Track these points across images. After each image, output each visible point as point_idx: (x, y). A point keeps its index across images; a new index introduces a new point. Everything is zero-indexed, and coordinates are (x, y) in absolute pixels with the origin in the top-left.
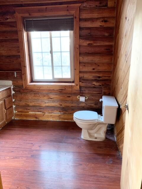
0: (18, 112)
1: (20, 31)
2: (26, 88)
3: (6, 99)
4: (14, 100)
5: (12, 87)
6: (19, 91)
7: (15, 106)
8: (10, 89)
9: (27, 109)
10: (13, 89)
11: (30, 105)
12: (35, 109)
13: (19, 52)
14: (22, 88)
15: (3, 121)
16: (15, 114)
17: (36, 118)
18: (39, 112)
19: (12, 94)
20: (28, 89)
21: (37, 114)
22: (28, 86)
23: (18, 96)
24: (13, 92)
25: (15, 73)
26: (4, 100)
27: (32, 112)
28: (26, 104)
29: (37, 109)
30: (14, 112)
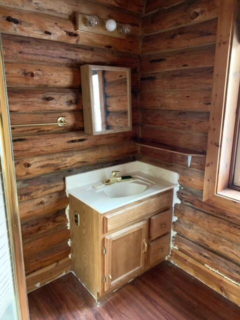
0: (180, 250)
1: (224, 43)
2: (209, 200)
3: (153, 218)
4: (175, 219)
5: (176, 189)
6: (191, 203)
7: (175, 233)
8: (171, 191)
9: (201, 254)
10: (178, 192)
11: (211, 247)
12: (223, 265)
13: (210, 104)
14: (200, 199)
16: (172, 251)
17: (221, 289)
18: (232, 278)
19: (173, 206)
20: (213, 207)
21: (225, 280)
22: (214, 200)
23: (186, 214)
24: (176, 201)
25: (190, 158)
26: (150, 220)
27: (213, 267)
28: (202, 240)
29: (227, 267)
30: (172, 246)
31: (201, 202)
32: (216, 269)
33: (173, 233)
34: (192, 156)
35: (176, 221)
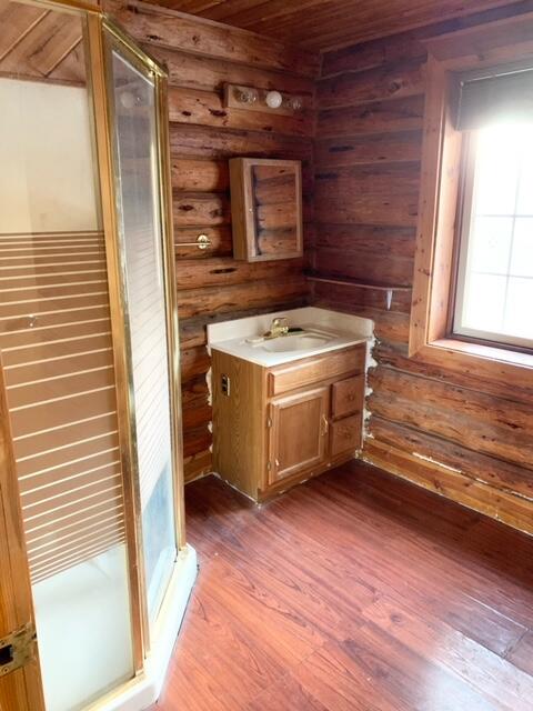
0: (377, 438)
1: (434, 130)
2: (416, 355)
3: (337, 385)
4: (368, 391)
5: (371, 344)
6: (393, 364)
7: (370, 413)
8: (362, 347)
9: (407, 438)
10: (373, 350)
11: (422, 425)
12: (439, 448)
13: (416, 214)
14: (404, 355)
15: (314, 458)
16: (365, 443)
17: (437, 484)
18: (450, 464)
19: (366, 369)
20: (423, 364)
21: (440, 470)
22: (424, 353)
23: (384, 380)
24: (370, 363)
25: (390, 295)
26: (332, 387)
27: (422, 454)
28: (409, 417)
29: (444, 451)
30: (364, 434)
31: (406, 359)
32: (429, 456)
33: (367, 414)
34: (393, 292)
35: (371, 395)
